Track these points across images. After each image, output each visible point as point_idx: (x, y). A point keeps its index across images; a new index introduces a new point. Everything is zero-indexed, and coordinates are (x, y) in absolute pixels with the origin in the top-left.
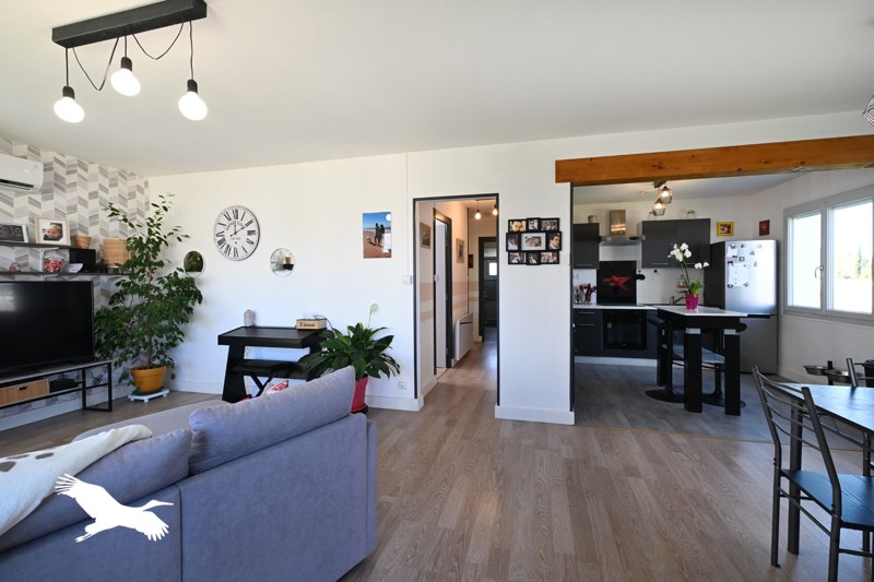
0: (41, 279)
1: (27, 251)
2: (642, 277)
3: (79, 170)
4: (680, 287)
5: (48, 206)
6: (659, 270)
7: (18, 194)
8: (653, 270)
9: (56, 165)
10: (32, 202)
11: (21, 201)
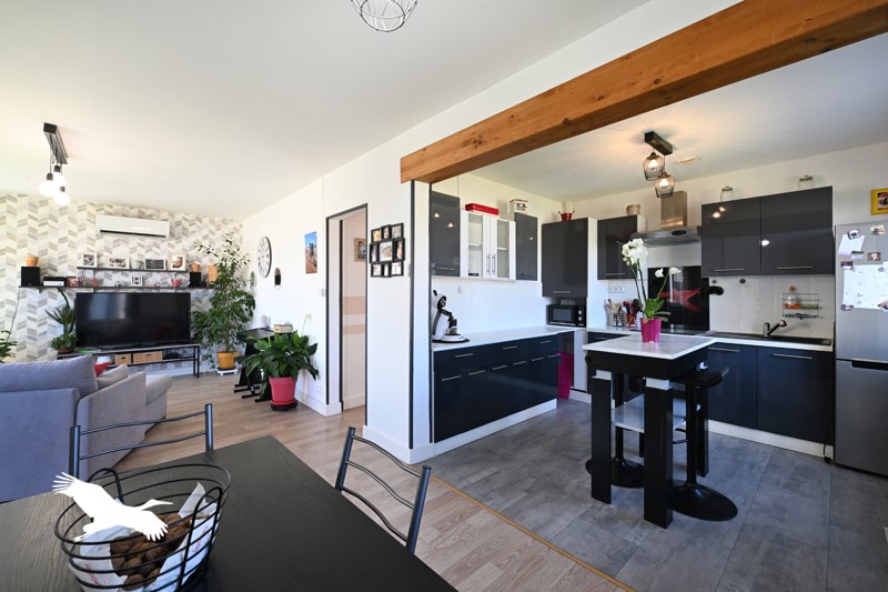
0: (173, 291)
1: (166, 274)
2: (719, 291)
3: (197, 223)
4: (786, 306)
5: (178, 247)
6: (749, 280)
7: (163, 241)
8: (739, 279)
9: (183, 221)
10: (170, 245)
11: (164, 245)
